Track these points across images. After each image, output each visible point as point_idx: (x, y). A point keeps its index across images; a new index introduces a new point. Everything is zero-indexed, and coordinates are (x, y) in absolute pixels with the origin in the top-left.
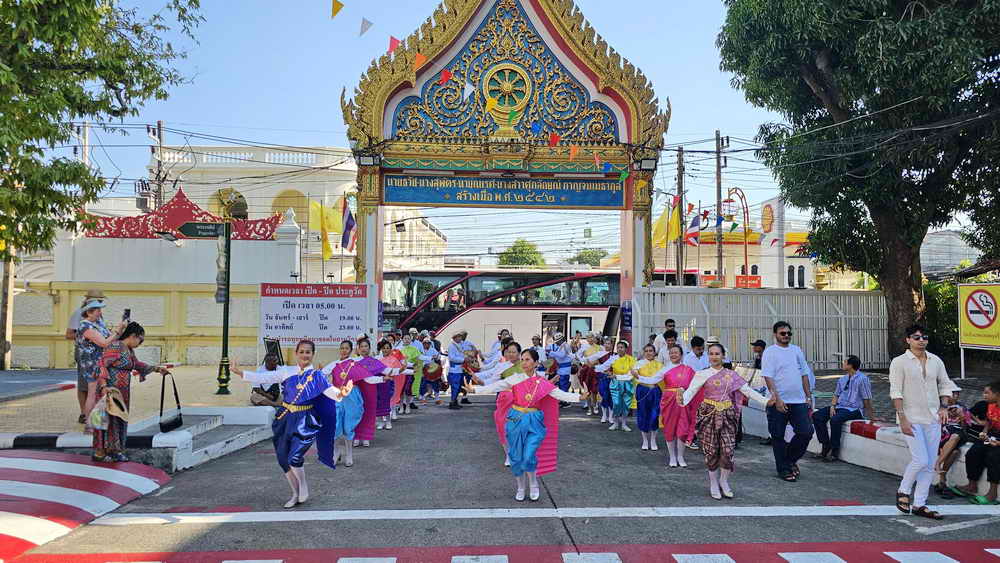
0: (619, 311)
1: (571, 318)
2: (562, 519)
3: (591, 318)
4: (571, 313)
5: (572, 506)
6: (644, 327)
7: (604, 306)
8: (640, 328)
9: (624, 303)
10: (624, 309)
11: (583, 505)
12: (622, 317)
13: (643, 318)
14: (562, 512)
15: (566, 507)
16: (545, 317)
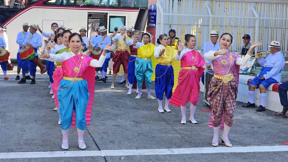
0: (147, 12)
1: (111, 17)
2: (104, 157)
3: (125, 17)
4: (111, 13)
5: (111, 149)
6: (165, 24)
7: (135, 8)
8: (162, 24)
9: (151, 6)
10: (150, 11)
11: (120, 148)
12: (149, 16)
13: (165, 16)
14: (103, 153)
15: (107, 149)
16: (90, 15)
